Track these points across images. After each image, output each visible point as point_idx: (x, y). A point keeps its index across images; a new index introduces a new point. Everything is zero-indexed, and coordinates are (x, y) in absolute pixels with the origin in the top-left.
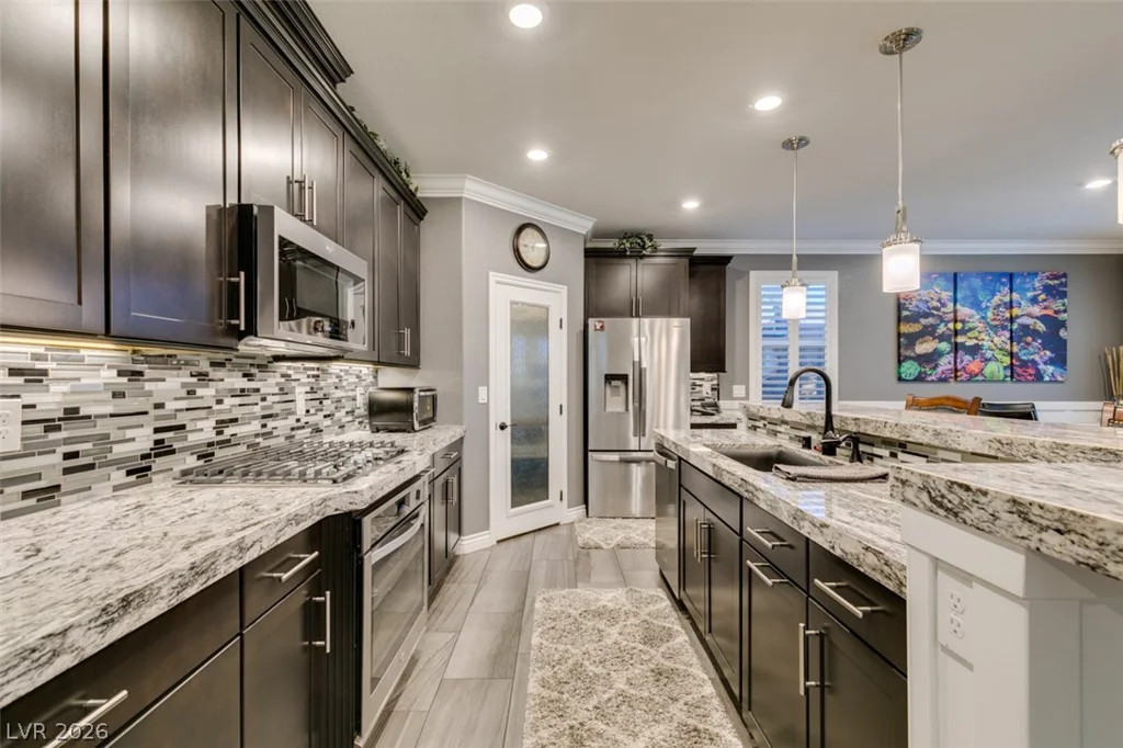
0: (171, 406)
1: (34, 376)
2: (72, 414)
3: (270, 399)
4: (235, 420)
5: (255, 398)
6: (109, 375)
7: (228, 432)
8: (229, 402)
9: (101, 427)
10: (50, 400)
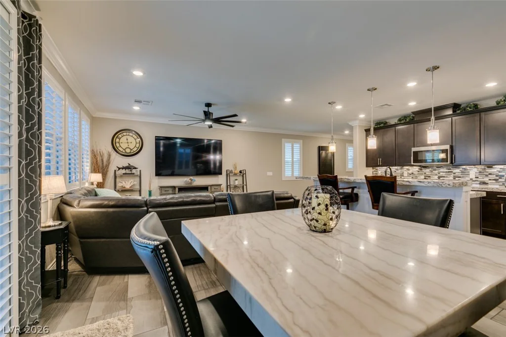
0: (427, 173)
1: (408, 169)
2: (412, 173)
3: (456, 174)
4: (444, 177)
5: (452, 173)
6: (417, 169)
7: (441, 178)
8: (441, 174)
9: (416, 175)
10: (410, 172)
